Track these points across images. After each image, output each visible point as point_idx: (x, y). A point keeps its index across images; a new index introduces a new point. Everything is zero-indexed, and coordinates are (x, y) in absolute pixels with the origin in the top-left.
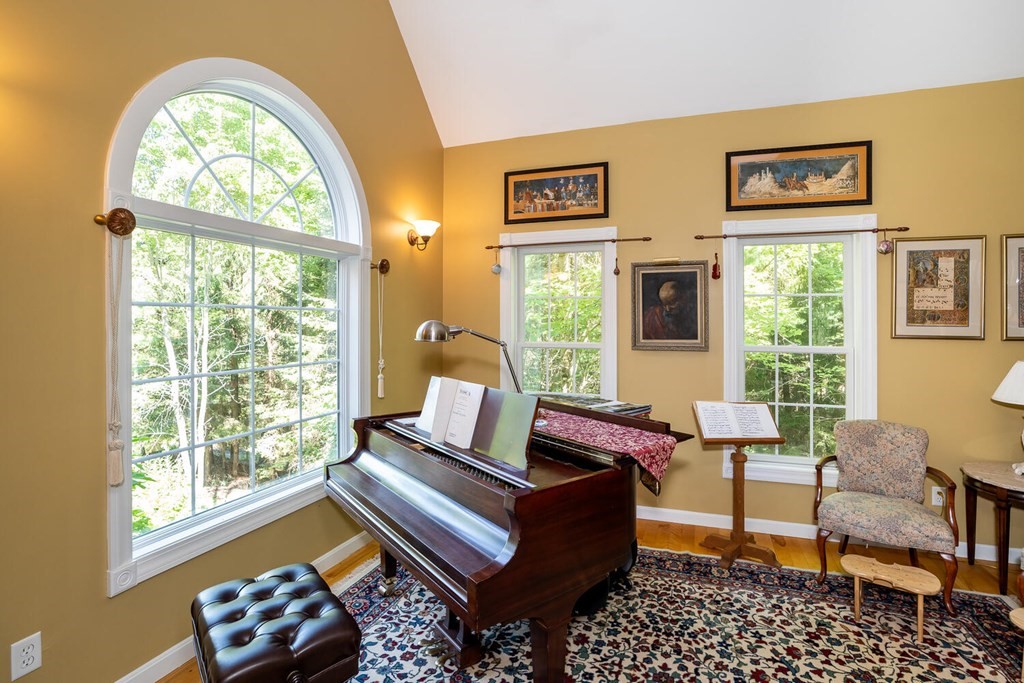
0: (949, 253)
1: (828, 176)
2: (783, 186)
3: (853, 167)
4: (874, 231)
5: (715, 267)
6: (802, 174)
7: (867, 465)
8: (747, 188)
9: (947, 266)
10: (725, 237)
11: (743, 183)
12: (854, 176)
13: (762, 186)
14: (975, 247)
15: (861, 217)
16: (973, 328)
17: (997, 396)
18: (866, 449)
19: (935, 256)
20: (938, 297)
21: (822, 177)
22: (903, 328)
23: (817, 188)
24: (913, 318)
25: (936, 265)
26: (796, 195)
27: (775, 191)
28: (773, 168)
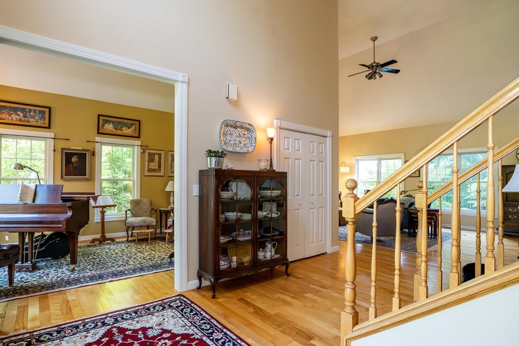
0: (157, 154)
1: (129, 128)
2: (116, 129)
3: (135, 127)
4: (140, 146)
5: (93, 152)
6: (121, 126)
7: (138, 210)
8: (104, 127)
9: (157, 157)
10: (97, 142)
11: (103, 126)
12: (135, 130)
13: (109, 127)
14: (163, 153)
15: (137, 142)
16: (162, 173)
17: (166, 190)
18: (138, 206)
19: (154, 154)
20: (154, 165)
21: (127, 128)
22: (146, 173)
23: (126, 131)
24: (150, 170)
25: (154, 157)
26: (119, 132)
27: (113, 130)
28: (113, 123)
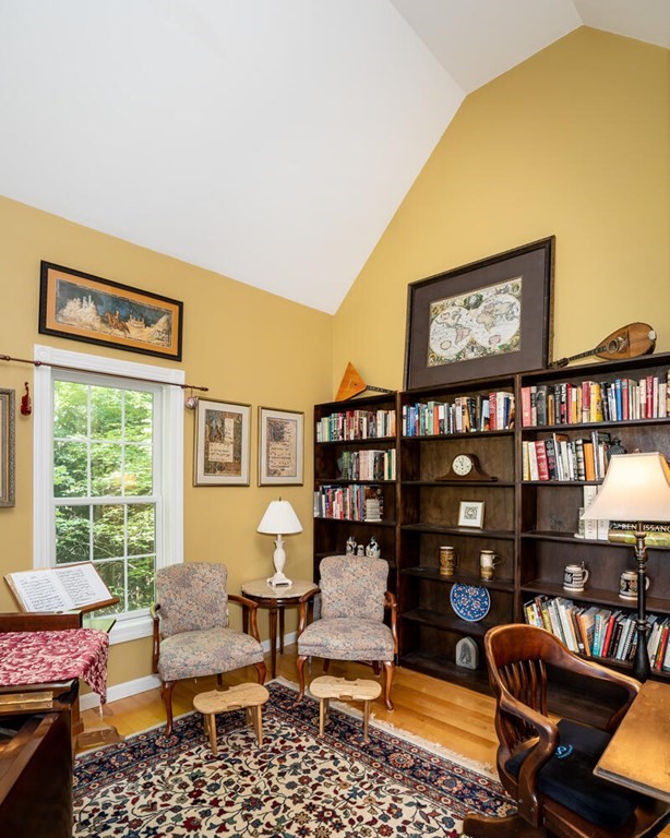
0: (231, 415)
1: (147, 325)
2: (104, 321)
3: (168, 321)
4: (183, 387)
5: (26, 400)
6: (124, 314)
7: (186, 606)
8: (66, 311)
9: (229, 424)
10: (38, 364)
11: (61, 305)
12: (169, 332)
13: (81, 314)
14: (244, 411)
15: (174, 371)
18: (184, 591)
19: (223, 416)
20: (222, 452)
21: (142, 324)
22: (203, 478)
23: (137, 333)
24: (211, 468)
25: (223, 424)
26: (116, 335)
27: (97, 325)
28: (96, 299)
